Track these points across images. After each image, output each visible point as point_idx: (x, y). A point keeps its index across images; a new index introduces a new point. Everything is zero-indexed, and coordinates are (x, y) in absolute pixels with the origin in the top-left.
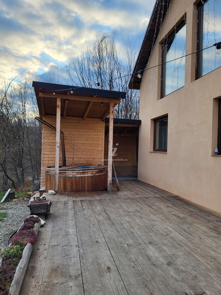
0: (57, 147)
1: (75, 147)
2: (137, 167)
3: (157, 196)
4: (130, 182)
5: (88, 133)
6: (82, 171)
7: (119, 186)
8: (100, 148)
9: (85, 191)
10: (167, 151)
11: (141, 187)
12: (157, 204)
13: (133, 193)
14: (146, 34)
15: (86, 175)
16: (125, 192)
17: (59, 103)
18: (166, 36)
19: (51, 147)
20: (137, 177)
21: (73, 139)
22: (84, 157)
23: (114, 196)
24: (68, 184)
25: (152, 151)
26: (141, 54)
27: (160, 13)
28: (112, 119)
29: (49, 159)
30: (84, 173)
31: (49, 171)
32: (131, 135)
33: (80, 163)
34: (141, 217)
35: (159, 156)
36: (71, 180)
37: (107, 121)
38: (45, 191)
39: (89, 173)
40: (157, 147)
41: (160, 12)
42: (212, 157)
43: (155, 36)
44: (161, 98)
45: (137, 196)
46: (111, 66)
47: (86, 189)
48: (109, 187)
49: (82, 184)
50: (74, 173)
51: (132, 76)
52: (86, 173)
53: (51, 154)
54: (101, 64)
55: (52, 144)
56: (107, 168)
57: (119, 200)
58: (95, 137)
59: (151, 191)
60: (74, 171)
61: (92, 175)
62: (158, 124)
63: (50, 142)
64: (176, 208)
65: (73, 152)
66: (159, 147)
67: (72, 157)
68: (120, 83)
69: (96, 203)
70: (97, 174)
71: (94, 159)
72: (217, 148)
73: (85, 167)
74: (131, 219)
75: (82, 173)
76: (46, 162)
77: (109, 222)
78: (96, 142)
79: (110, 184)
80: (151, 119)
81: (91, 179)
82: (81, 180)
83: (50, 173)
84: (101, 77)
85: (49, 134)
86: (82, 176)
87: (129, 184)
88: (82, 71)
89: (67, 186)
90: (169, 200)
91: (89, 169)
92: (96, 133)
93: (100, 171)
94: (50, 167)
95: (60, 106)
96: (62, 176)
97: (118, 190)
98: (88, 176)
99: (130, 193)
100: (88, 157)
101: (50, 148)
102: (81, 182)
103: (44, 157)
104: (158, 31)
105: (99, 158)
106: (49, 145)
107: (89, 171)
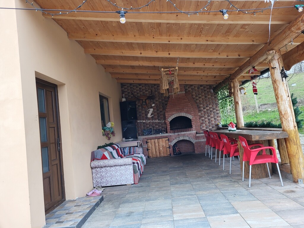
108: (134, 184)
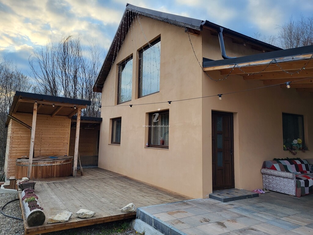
0: (32, 142)
1: (43, 141)
2: (98, 156)
3: (111, 177)
4: (92, 169)
5: (56, 129)
6: (52, 161)
7: (82, 171)
8: (66, 141)
9: (54, 177)
10: (120, 144)
11: (100, 172)
12: (110, 181)
13: (94, 176)
14: (107, 57)
15: (56, 164)
16: (88, 176)
17: (35, 107)
18: (120, 62)
19: (19, 140)
20: (98, 166)
21: (41, 133)
22: (50, 149)
23: (80, 179)
24: (39, 172)
25: (110, 143)
26: (103, 69)
27: (117, 44)
28: (79, 120)
29: (17, 152)
30: (54, 162)
31: (21, 162)
32: (93, 129)
33: (47, 155)
34: (98, 188)
35: (115, 147)
36: (42, 168)
37: (75, 118)
38: (15, 179)
39: (58, 162)
40: (114, 141)
41: (117, 48)
42: (145, 149)
43: (113, 61)
44: (118, 104)
45: (97, 178)
46: (76, 62)
47: (55, 176)
48: (75, 173)
49: (51, 172)
50: (45, 163)
51: (96, 83)
52: (56, 162)
53: (19, 147)
54: (66, 59)
55: (20, 138)
56: (74, 157)
57: (83, 181)
58: (62, 131)
59: (108, 174)
60: (45, 161)
61: (60, 164)
62: (115, 123)
63: (18, 137)
64: (122, 183)
65: (41, 145)
66: (116, 141)
67: (39, 149)
68: (84, 77)
69: (65, 183)
70: (64, 163)
71: (60, 151)
72: (147, 143)
73: (54, 157)
74: (92, 190)
75: (52, 163)
76: (14, 154)
77: (77, 191)
78: (62, 136)
79: (76, 170)
80: (110, 119)
81: (59, 167)
82: (50, 168)
83: (22, 164)
84: (65, 71)
85: (18, 129)
86: (51, 165)
87: (91, 171)
88: (45, 65)
89: (38, 174)
90: (119, 179)
91: (58, 159)
92: (63, 129)
93: (67, 160)
94: (20, 159)
95: (37, 109)
96: (34, 165)
97: (82, 175)
98: (57, 165)
99: (92, 176)
100: (55, 149)
101: (19, 142)
102: (50, 170)
103: (12, 150)
104: (116, 56)
105: (64, 150)
106: (18, 139)
107: (58, 160)
108: (296, 196)
